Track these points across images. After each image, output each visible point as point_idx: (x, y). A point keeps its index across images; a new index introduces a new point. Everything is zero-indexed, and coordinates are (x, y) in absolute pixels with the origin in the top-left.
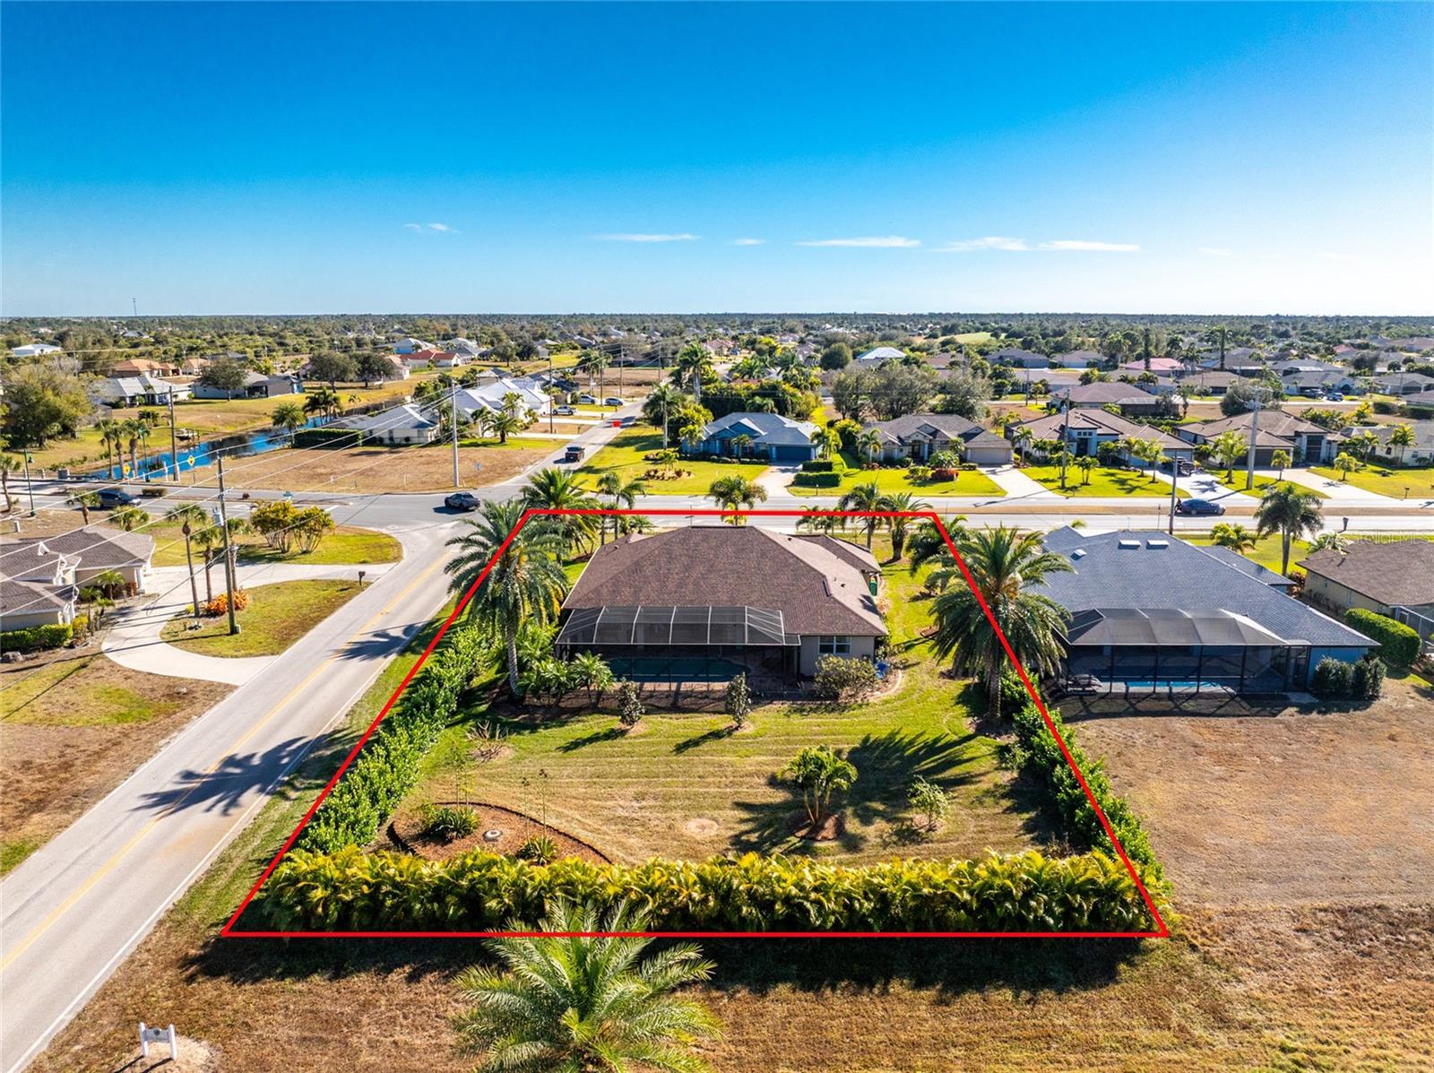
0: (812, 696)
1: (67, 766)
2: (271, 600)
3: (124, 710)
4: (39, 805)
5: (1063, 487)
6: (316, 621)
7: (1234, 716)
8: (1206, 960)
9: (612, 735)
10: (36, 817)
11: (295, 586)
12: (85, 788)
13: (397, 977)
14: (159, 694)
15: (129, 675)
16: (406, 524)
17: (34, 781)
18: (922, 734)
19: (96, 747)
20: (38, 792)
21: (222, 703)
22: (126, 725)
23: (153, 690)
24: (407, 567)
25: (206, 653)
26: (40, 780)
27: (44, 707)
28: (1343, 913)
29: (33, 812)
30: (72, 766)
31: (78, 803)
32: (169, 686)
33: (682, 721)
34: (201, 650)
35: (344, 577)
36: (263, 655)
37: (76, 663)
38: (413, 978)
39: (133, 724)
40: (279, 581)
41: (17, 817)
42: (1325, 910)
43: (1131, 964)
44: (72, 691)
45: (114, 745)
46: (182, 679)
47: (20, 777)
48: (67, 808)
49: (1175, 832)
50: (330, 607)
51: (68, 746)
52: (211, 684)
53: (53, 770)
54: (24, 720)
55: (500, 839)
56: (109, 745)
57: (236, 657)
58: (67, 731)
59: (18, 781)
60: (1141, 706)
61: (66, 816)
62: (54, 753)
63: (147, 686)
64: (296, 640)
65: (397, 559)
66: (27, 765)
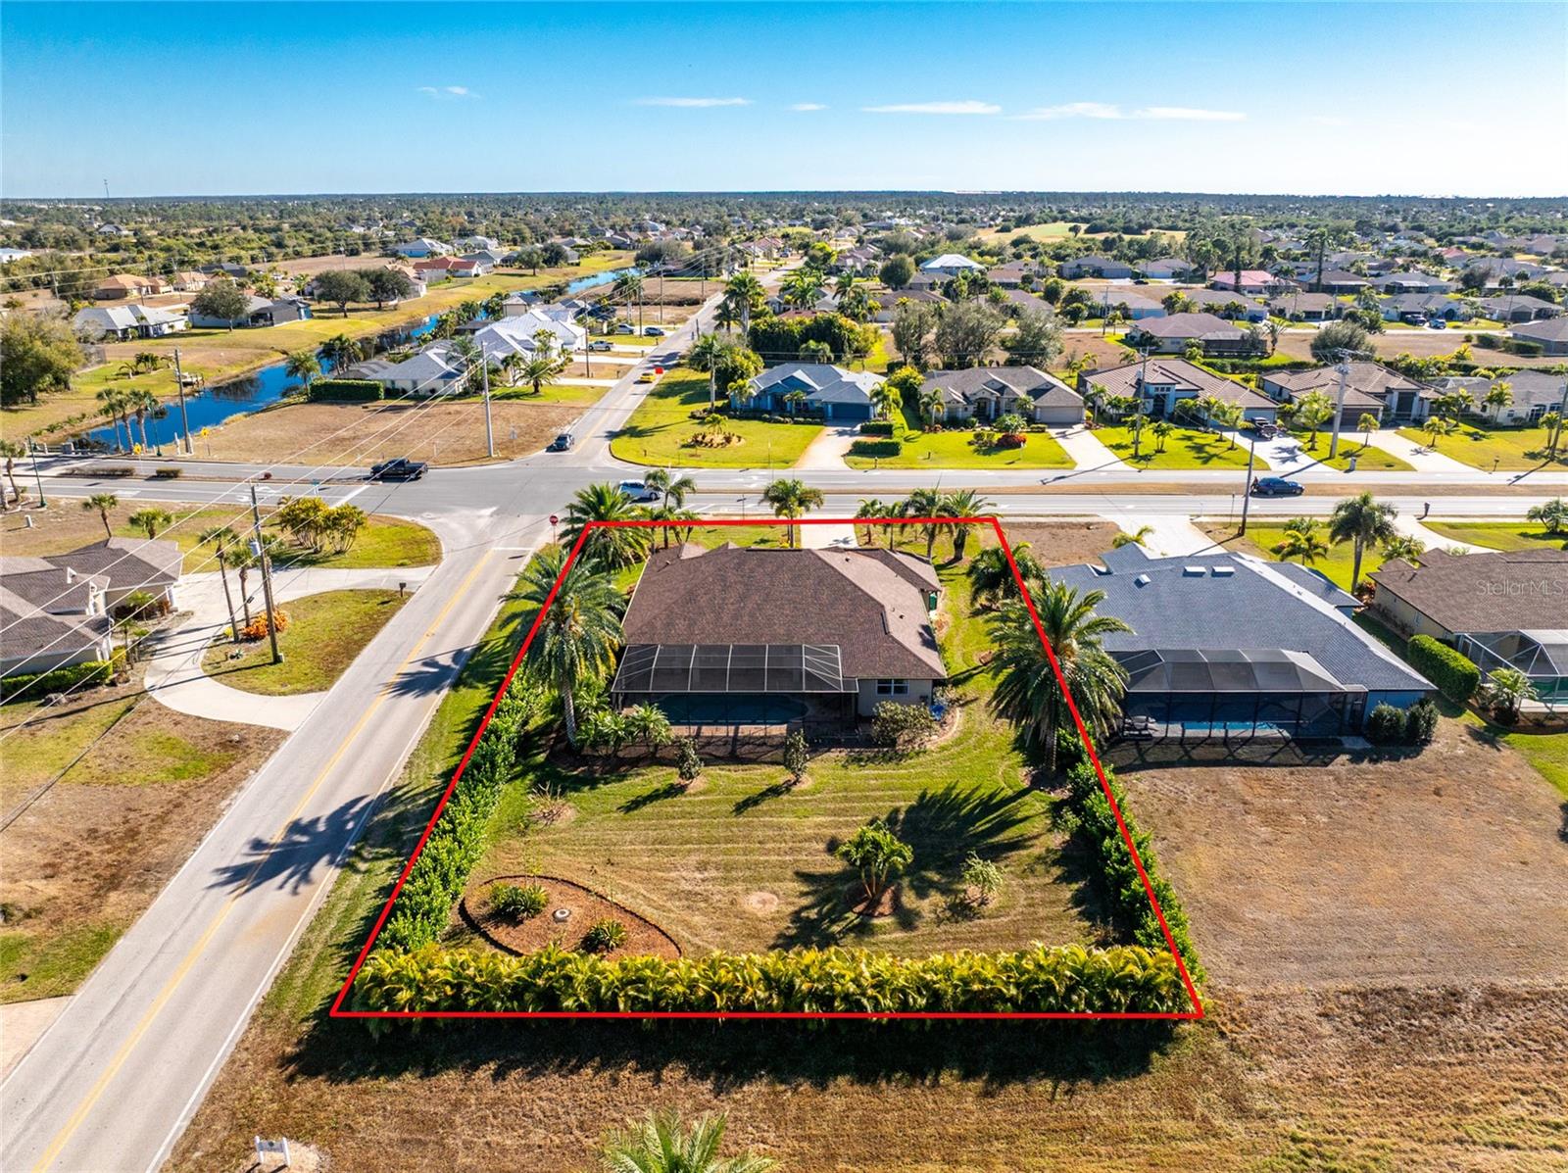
0: (869, 743)
1: (132, 834)
2: (311, 617)
3: (179, 764)
4: (113, 882)
5: (1135, 456)
6: (361, 644)
7: (1285, 766)
8: (1233, 1047)
9: (673, 791)
10: (113, 896)
11: (334, 598)
12: (155, 861)
13: (483, 1074)
14: (211, 742)
15: (179, 719)
16: (442, 511)
17: (103, 852)
18: (977, 789)
19: (157, 810)
20: (109, 866)
21: (277, 754)
22: (183, 782)
23: (204, 738)
24: (448, 571)
25: (252, 690)
26: (109, 852)
27: (98, 761)
28: (1364, 996)
29: (109, 890)
30: (138, 833)
31: (150, 878)
32: (219, 733)
33: (739, 775)
34: (246, 686)
35: (383, 586)
36: (311, 691)
37: (121, 706)
38: (499, 1075)
39: (190, 781)
40: (316, 592)
41: (94, 896)
42: (1348, 993)
43: (1163, 1054)
44: (124, 741)
45: (176, 806)
46: (232, 724)
47: (89, 848)
48: (142, 886)
49: (1216, 905)
50: (372, 627)
51: (130, 809)
52: (262, 729)
53: (120, 839)
54: (81, 779)
55: (570, 919)
56: (171, 806)
57: (284, 694)
58: (126, 790)
59: (88, 854)
60: (1196, 754)
61: (142, 896)
62: (118, 819)
63: (198, 733)
64: (342, 671)
65: (436, 559)
66: (92, 834)
